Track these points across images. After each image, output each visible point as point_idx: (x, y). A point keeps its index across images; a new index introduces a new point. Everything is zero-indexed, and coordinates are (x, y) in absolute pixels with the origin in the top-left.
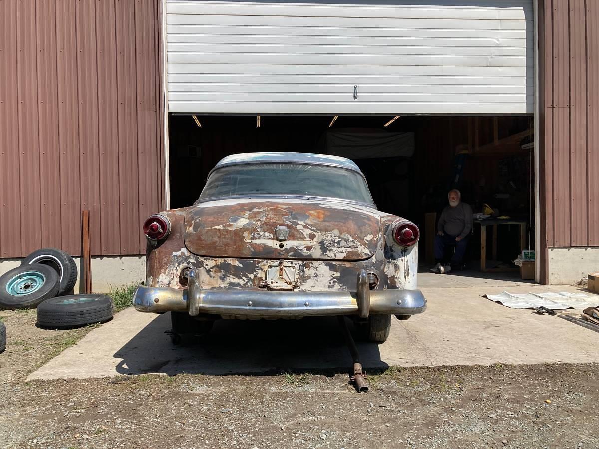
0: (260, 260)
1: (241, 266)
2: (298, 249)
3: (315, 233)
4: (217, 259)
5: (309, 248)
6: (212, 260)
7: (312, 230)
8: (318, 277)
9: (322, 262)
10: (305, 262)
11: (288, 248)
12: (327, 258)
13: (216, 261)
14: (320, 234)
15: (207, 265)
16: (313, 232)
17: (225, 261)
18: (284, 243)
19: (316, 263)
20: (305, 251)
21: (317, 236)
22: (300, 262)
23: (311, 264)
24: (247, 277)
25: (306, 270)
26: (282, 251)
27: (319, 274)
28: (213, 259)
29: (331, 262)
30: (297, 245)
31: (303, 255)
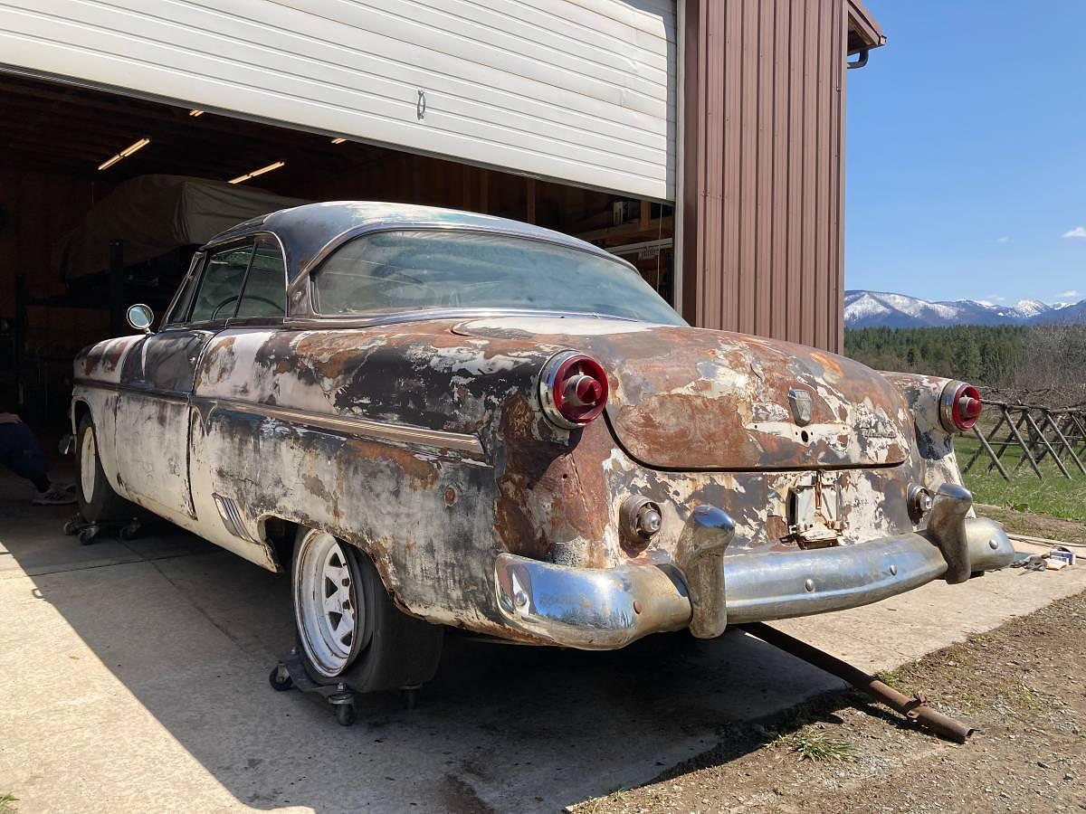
0: (774, 474)
1: (742, 490)
2: (829, 444)
3: (846, 406)
4: (695, 475)
5: (844, 440)
6: (685, 478)
7: (840, 398)
8: (860, 506)
9: (860, 471)
10: (841, 473)
11: (816, 441)
12: (867, 462)
13: (693, 480)
14: (851, 407)
15: (677, 493)
16: (841, 402)
17: (712, 480)
18: (808, 429)
19: (856, 473)
20: (840, 448)
21: (848, 412)
22: (833, 474)
23: (848, 478)
24: (755, 518)
25: (843, 491)
26: (808, 449)
27: (861, 498)
28: (687, 474)
29: (870, 470)
30: (826, 434)
31: (837, 457)
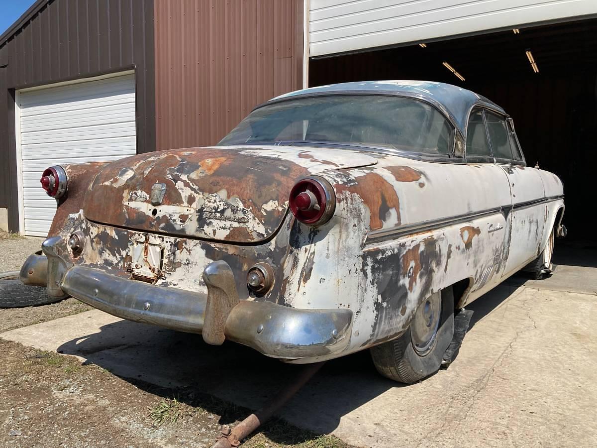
0: (133, 232)
1: (117, 237)
2: (171, 219)
3: (196, 195)
4: (100, 226)
5: (184, 218)
6: (96, 226)
7: (192, 189)
8: (190, 266)
9: (198, 241)
10: (179, 239)
11: (161, 216)
12: (202, 235)
13: (98, 228)
14: (201, 196)
15: (92, 233)
16: (193, 192)
17: (105, 230)
18: (158, 208)
19: (191, 243)
20: (179, 223)
21: (197, 200)
22: (172, 239)
23: (184, 244)
24: (120, 254)
25: (178, 252)
26: (154, 220)
27: (191, 260)
28: (97, 225)
29: (208, 243)
30: (171, 212)
31: (174, 229)
